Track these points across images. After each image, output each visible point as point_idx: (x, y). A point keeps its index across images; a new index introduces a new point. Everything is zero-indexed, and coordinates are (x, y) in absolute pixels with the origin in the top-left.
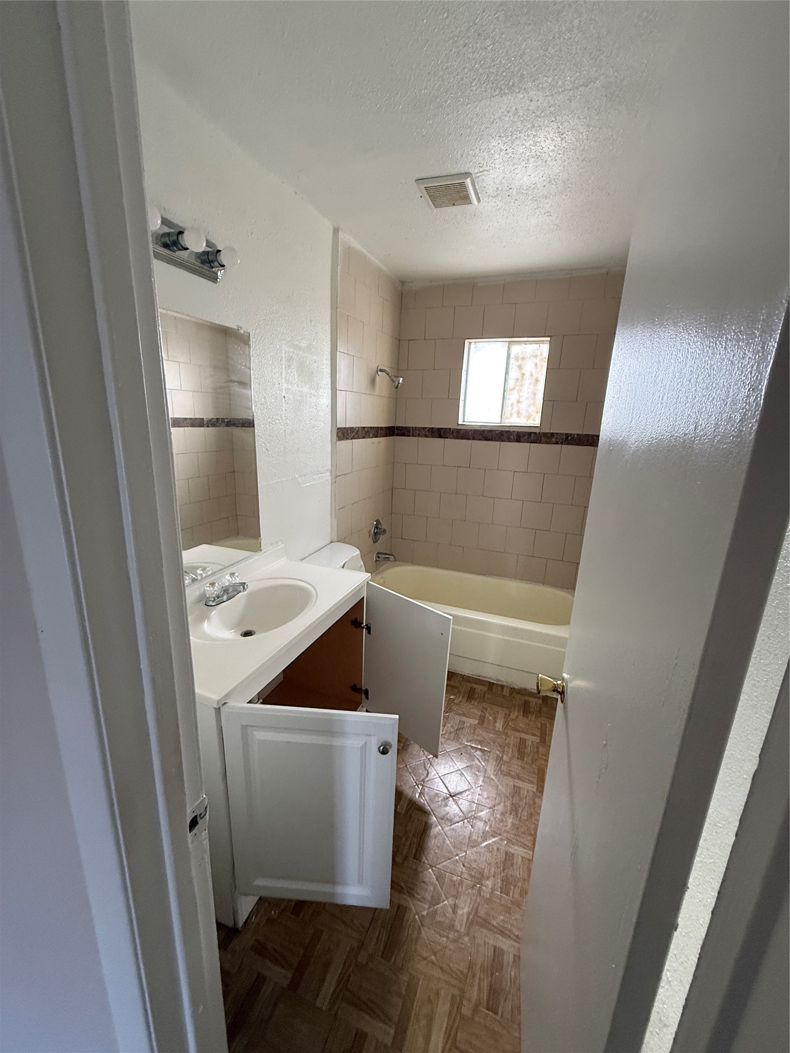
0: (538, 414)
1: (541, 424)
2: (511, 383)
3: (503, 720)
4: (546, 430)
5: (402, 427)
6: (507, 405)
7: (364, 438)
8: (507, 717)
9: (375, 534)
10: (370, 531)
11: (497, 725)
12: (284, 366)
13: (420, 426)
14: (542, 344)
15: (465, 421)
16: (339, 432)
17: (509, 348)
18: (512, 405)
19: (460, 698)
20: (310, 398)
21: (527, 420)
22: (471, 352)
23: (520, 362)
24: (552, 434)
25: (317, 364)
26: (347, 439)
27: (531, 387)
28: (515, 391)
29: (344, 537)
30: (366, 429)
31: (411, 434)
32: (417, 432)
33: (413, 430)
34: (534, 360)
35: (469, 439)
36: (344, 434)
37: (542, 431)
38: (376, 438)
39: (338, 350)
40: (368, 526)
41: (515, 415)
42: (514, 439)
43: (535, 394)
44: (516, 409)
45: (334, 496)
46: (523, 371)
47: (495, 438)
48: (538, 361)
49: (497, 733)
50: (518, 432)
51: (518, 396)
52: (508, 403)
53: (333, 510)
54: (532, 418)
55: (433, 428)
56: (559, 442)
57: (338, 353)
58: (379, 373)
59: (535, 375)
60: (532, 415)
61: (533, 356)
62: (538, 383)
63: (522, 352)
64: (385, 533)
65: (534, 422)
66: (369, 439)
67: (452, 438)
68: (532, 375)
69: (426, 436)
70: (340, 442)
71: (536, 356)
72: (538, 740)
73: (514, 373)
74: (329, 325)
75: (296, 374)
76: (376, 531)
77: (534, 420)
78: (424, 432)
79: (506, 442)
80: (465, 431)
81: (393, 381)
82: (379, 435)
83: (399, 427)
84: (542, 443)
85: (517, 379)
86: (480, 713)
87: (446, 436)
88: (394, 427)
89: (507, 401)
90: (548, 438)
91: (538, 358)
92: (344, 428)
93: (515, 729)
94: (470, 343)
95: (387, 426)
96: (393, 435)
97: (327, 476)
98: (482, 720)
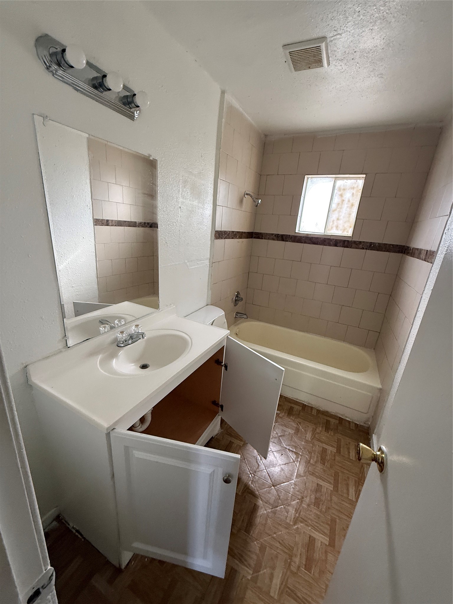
0: (351, 228)
1: (352, 235)
2: (334, 206)
3: (311, 433)
4: (356, 239)
5: (258, 233)
6: (329, 221)
7: (233, 238)
8: (314, 431)
9: (236, 300)
10: (233, 298)
11: (307, 436)
12: (181, 186)
13: (270, 233)
14: (359, 180)
15: (300, 230)
16: (216, 233)
17: (335, 181)
18: (333, 221)
19: (283, 414)
20: (199, 209)
21: (343, 232)
22: (308, 185)
23: (342, 192)
24: (360, 242)
25: (204, 186)
26: (222, 238)
27: (348, 209)
28: (336, 212)
29: (215, 302)
30: (235, 233)
31: (263, 238)
32: (268, 237)
33: (265, 235)
34: (352, 191)
35: (302, 243)
36: (220, 235)
37: (353, 240)
38: (241, 239)
39: (219, 178)
40: (231, 295)
41: (334, 228)
42: (333, 244)
43: (350, 214)
44: (335, 224)
45: (211, 275)
46: (343, 198)
47: (320, 243)
48: (354, 191)
49: (307, 441)
50: (336, 240)
51: (338, 215)
52: (331, 220)
53: (210, 284)
54: (346, 230)
55: (278, 234)
56: (365, 248)
57: (219, 180)
58: (246, 196)
59: (351, 201)
60: (346, 229)
61: (351, 188)
62: (353, 206)
63: (344, 185)
64: (242, 300)
65: (347, 234)
66: (236, 239)
67: (290, 242)
68: (349, 201)
69: (274, 239)
70: (217, 240)
71: (353, 188)
72: (335, 450)
73: (336, 200)
74: (214, 160)
75: (189, 192)
76: (236, 298)
77: (347, 232)
78: (272, 237)
79: (327, 246)
80: (299, 237)
81: (254, 201)
82: (242, 237)
83: (256, 233)
84: (352, 248)
85: (338, 204)
86: (296, 426)
87: (286, 240)
88: (252, 233)
89: (329, 218)
90: (357, 244)
91: (355, 190)
92: (220, 231)
93: (319, 440)
94: (308, 178)
95: (248, 231)
96: (252, 238)
97: (207, 262)
98: (297, 431)
